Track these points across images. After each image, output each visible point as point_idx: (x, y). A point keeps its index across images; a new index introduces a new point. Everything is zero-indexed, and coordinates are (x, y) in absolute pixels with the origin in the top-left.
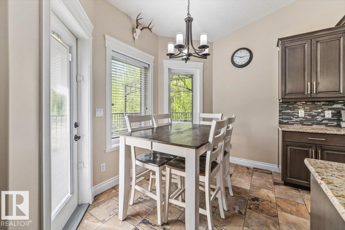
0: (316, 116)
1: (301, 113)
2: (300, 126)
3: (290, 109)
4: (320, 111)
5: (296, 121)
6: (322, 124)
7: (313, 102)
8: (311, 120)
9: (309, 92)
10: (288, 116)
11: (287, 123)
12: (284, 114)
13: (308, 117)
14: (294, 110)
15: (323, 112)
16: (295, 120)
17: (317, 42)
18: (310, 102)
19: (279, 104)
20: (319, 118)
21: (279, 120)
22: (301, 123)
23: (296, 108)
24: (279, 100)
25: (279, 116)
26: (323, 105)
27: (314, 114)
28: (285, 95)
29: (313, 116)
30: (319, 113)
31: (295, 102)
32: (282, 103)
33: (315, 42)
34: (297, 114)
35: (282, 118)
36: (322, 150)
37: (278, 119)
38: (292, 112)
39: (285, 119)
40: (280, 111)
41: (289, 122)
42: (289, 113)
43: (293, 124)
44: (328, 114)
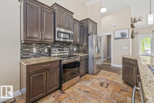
0: (41, 52)
1: (35, 50)
2: (34, 58)
3: (28, 48)
4: (43, 49)
5: (32, 56)
6: (44, 56)
7: (40, 44)
10: (27, 52)
11: (27, 58)
12: (24, 51)
13: (38, 53)
14: (30, 48)
15: (44, 49)
16: (31, 55)
17: (44, 10)
18: (39, 44)
19: (21, 45)
20: (43, 53)
21: (21, 56)
22: (35, 56)
23: (32, 48)
24: (21, 42)
25: (21, 53)
26: (45, 46)
27: (41, 50)
28: (27, 38)
29: (40, 52)
30: (43, 50)
31: (31, 44)
32: (23, 44)
34: (32, 51)
35: (23, 55)
36: (49, 71)
38: (30, 50)
39: (25, 55)
40: (21, 49)
42: (28, 51)
43: (30, 58)
44: (46, 50)
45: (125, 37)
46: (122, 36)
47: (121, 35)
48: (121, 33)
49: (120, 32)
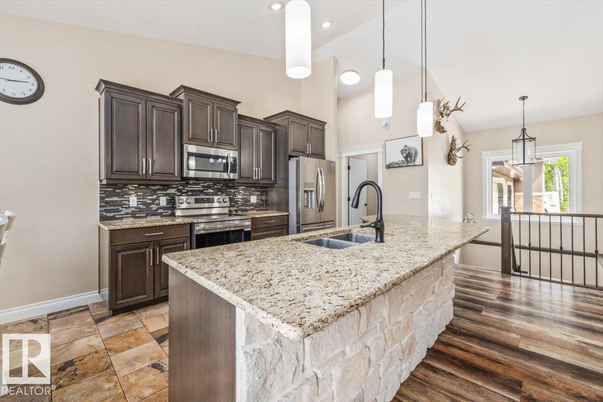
0: (150, 204)
1: (133, 201)
2: (132, 219)
3: (118, 195)
4: (155, 197)
5: (127, 214)
6: (157, 215)
7: (148, 186)
8: (146, 210)
9: (144, 172)
10: (114, 206)
11: (114, 218)
12: (107, 203)
13: (142, 206)
14: (123, 196)
15: (157, 199)
16: (124, 211)
17: (153, 106)
18: (144, 185)
19: (100, 188)
20: (154, 207)
21: (100, 214)
22: (134, 215)
23: (127, 194)
24: (101, 181)
25: (101, 206)
26: (159, 190)
27: (148, 201)
28: (112, 173)
29: (148, 205)
30: (154, 200)
31: (125, 185)
32: (104, 186)
33: (150, 106)
34: (127, 203)
35: (105, 211)
36: (160, 247)
37: (98, 213)
38: (121, 199)
39: (110, 211)
40: (102, 199)
41: (116, 216)
42: (116, 202)
43: (122, 219)
44: (163, 201)
45: (414, 161)
46: (406, 158)
47: (402, 154)
48: (402, 148)
49: (401, 145)
